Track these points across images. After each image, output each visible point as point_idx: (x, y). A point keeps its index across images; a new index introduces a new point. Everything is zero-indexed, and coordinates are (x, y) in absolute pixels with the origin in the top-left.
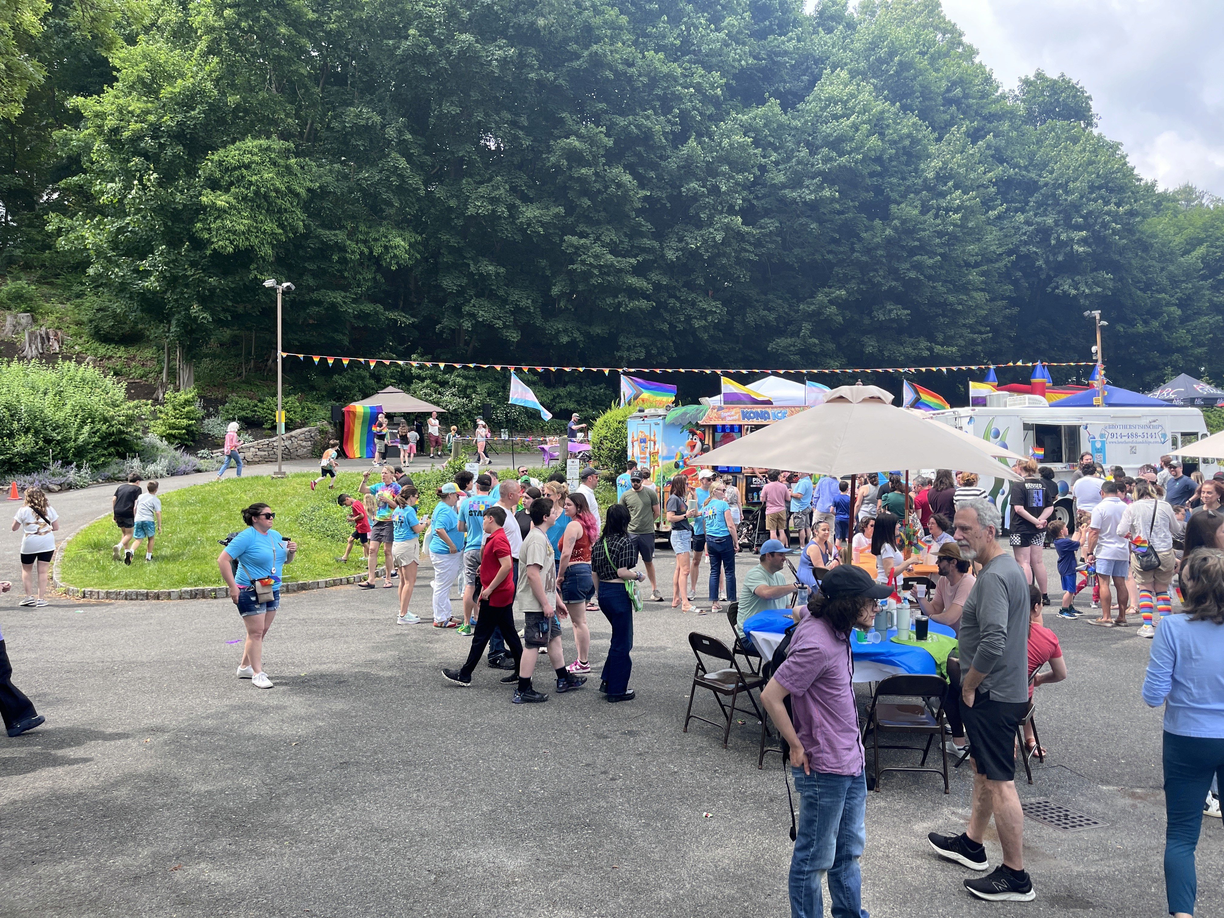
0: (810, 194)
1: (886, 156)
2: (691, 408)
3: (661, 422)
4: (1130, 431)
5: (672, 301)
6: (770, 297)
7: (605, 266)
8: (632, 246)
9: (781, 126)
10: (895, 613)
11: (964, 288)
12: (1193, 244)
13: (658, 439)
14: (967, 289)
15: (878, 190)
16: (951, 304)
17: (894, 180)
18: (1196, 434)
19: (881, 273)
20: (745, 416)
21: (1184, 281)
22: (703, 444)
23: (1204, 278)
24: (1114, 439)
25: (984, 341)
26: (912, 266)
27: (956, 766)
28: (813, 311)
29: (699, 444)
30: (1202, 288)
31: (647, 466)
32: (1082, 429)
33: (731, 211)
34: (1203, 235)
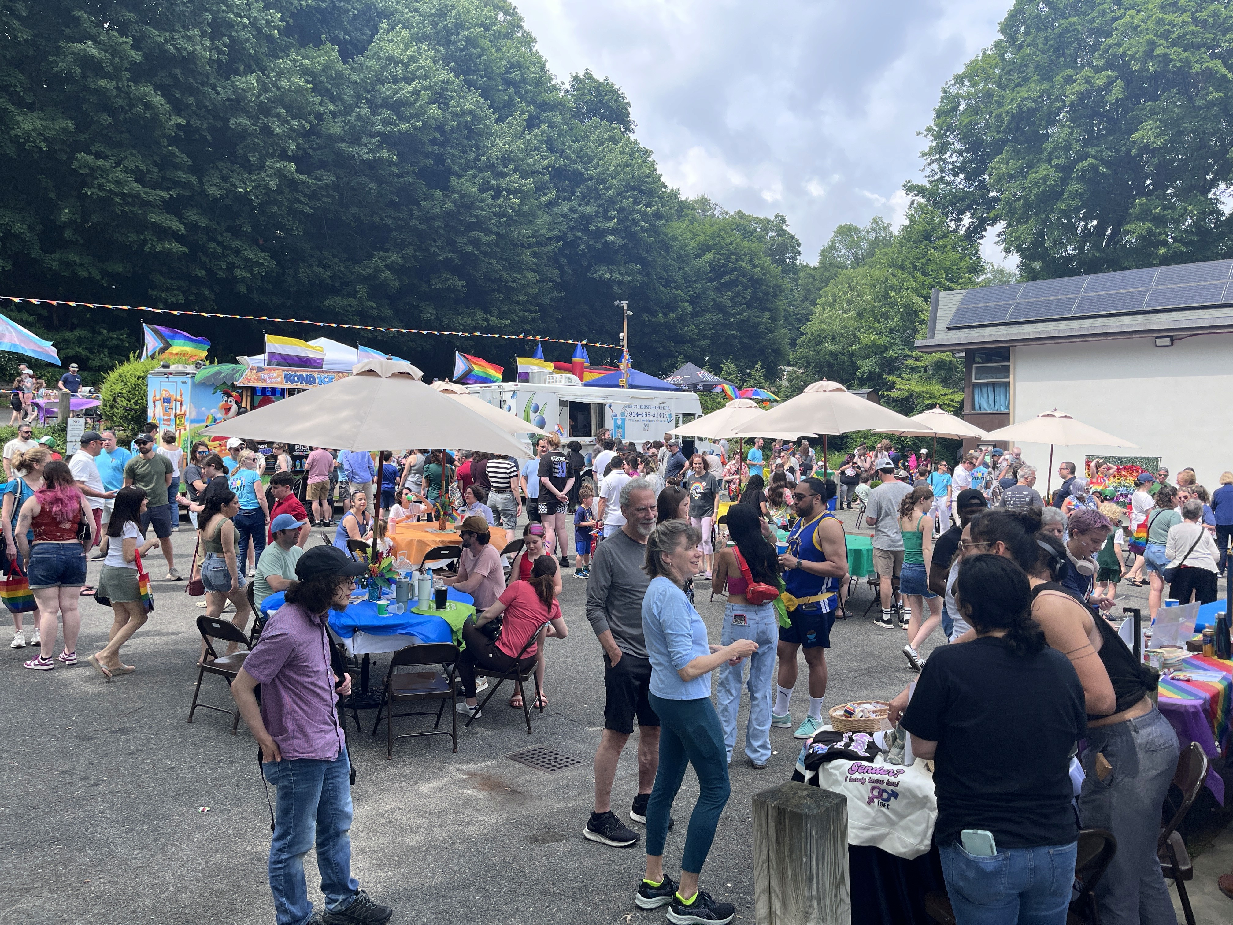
0: (368, 153)
1: (448, 128)
2: (227, 367)
3: (189, 381)
4: (644, 411)
5: (213, 245)
6: (325, 254)
7: (130, 195)
8: (164, 178)
9: (340, 75)
10: (416, 584)
11: (518, 267)
12: (704, 249)
13: (186, 399)
14: (520, 268)
15: (439, 159)
16: (506, 281)
17: (456, 152)
18: (694, 415)
19: (439, 243)
20: (288, 379)
21: (695, 282)
22: (239, 407)
23: (711, 280)
24: (632, 418)
25: (534, 320)
26: (469, 241)
27: (467, 725)
28: (369, 275)
29: (234, 407)
30: (707, 289)
31: (172, 429)
32: (607, 407)
33: (284, 156)
34: (711, 243)
